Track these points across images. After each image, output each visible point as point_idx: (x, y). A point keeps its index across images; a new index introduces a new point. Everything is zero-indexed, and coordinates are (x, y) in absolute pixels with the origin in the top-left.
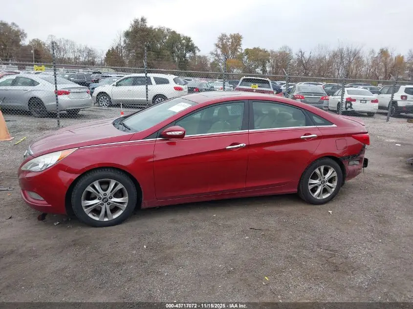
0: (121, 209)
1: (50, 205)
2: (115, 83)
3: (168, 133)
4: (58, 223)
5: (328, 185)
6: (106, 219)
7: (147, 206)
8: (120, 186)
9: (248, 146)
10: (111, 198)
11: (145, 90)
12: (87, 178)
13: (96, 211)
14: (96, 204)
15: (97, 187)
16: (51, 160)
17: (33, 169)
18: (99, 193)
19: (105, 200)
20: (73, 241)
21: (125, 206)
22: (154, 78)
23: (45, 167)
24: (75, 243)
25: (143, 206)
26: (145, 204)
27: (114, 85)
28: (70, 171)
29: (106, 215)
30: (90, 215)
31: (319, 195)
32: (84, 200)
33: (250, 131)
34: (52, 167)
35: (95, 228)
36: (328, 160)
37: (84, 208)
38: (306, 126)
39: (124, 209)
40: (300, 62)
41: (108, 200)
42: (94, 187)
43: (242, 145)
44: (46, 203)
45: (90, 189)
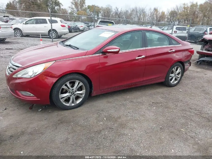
0: (81, 98)
1: (39, 99)
2: (24, 22)
3: (108, 51)
4: (41, 110)
5: (177, 77)
6: (73, 105)
7: (95, 95)
8: (81, 84)
9: (146, 57)
10: (76, 91)
11: (51, 26)
12: (63, 80)
13: (68, 100)
14: (67, 96)
15: (68, 85)
16: (39, 70)
17: (25, 76)
18: (69, 88)
19: (73, 93)
20: (59, 120)
21: (84, 95)
22: (48, 19)
23: (34, 75)
24: (61, 122)
25: (93, 95)
26: (94, 93)
27: (24, 24)
28: (52, 76)
29: (73, 102)
30: (64, 103)
31: (173, 82)
32: (60, 94)
33: (146, 48)
34: (39, 75)
35: (67, 111)
36: (178, 63)
37: (60, 99)
38: (169, 45)
39: (83, 97)
40: (116, 13)
41: (74, 93)
42: (66, 85)
43: (143, 56)
44: (36, 98)
45: (64, 87)
